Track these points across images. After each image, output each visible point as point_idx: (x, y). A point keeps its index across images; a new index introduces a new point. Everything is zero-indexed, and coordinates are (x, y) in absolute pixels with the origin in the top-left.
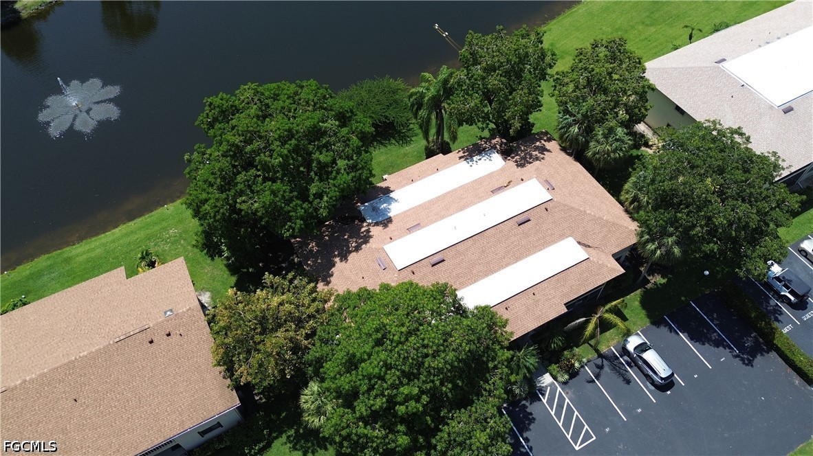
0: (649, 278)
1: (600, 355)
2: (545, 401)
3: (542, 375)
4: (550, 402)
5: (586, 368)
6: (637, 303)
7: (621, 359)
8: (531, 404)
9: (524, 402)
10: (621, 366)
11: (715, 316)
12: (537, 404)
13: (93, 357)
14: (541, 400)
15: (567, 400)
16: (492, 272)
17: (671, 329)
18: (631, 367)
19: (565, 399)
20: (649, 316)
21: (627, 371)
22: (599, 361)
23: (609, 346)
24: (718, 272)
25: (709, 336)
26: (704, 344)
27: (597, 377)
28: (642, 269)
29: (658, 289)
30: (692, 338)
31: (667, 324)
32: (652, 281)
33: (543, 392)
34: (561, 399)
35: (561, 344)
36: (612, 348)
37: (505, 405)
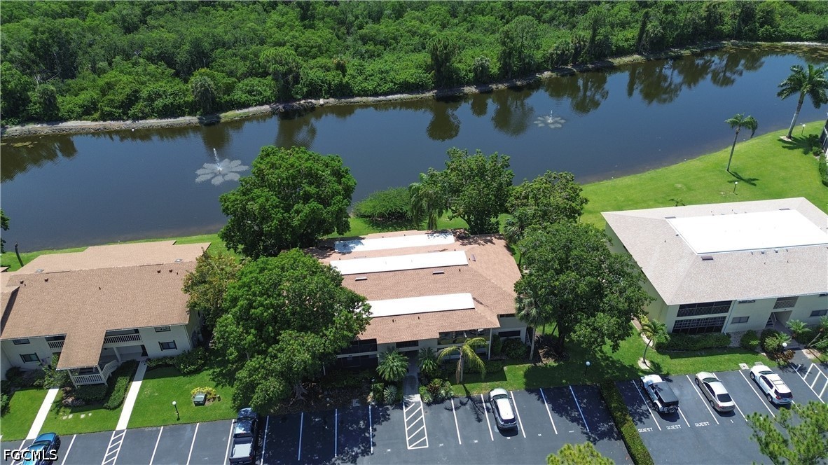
0: (543, 359)
1: (469, 397)
2: (405, 411)
3: (413, 394)
4: (408, 413)
5: (452, 401)
6: (522, 373)
7: (484, 404)
8: (393, 409)
9: (389, 406)
10: (481, 409)
11: (585, 400)
12: (398, 411)
13: (124, 269)
14: (402, 409)
15: (423, 416)
16: (397, 297)
17: (540, 397)
18: (488, 411)
19: (421, 415)
20: (526, 384)
21: (483, 413)
22: (465, 400)
23: (480, 393)
24: (608, 373)
25: (570, 412)
26: (561, 416)
27: (456, 408)
28: (540, 351)
29: (546, 369)
30: (554, 410)
31: (538, 393)
32: (544, 362)
33: (407, 405)
34: (419, 413)
35: (431, 367)
36: (482, 395)
37: (373, 403)
